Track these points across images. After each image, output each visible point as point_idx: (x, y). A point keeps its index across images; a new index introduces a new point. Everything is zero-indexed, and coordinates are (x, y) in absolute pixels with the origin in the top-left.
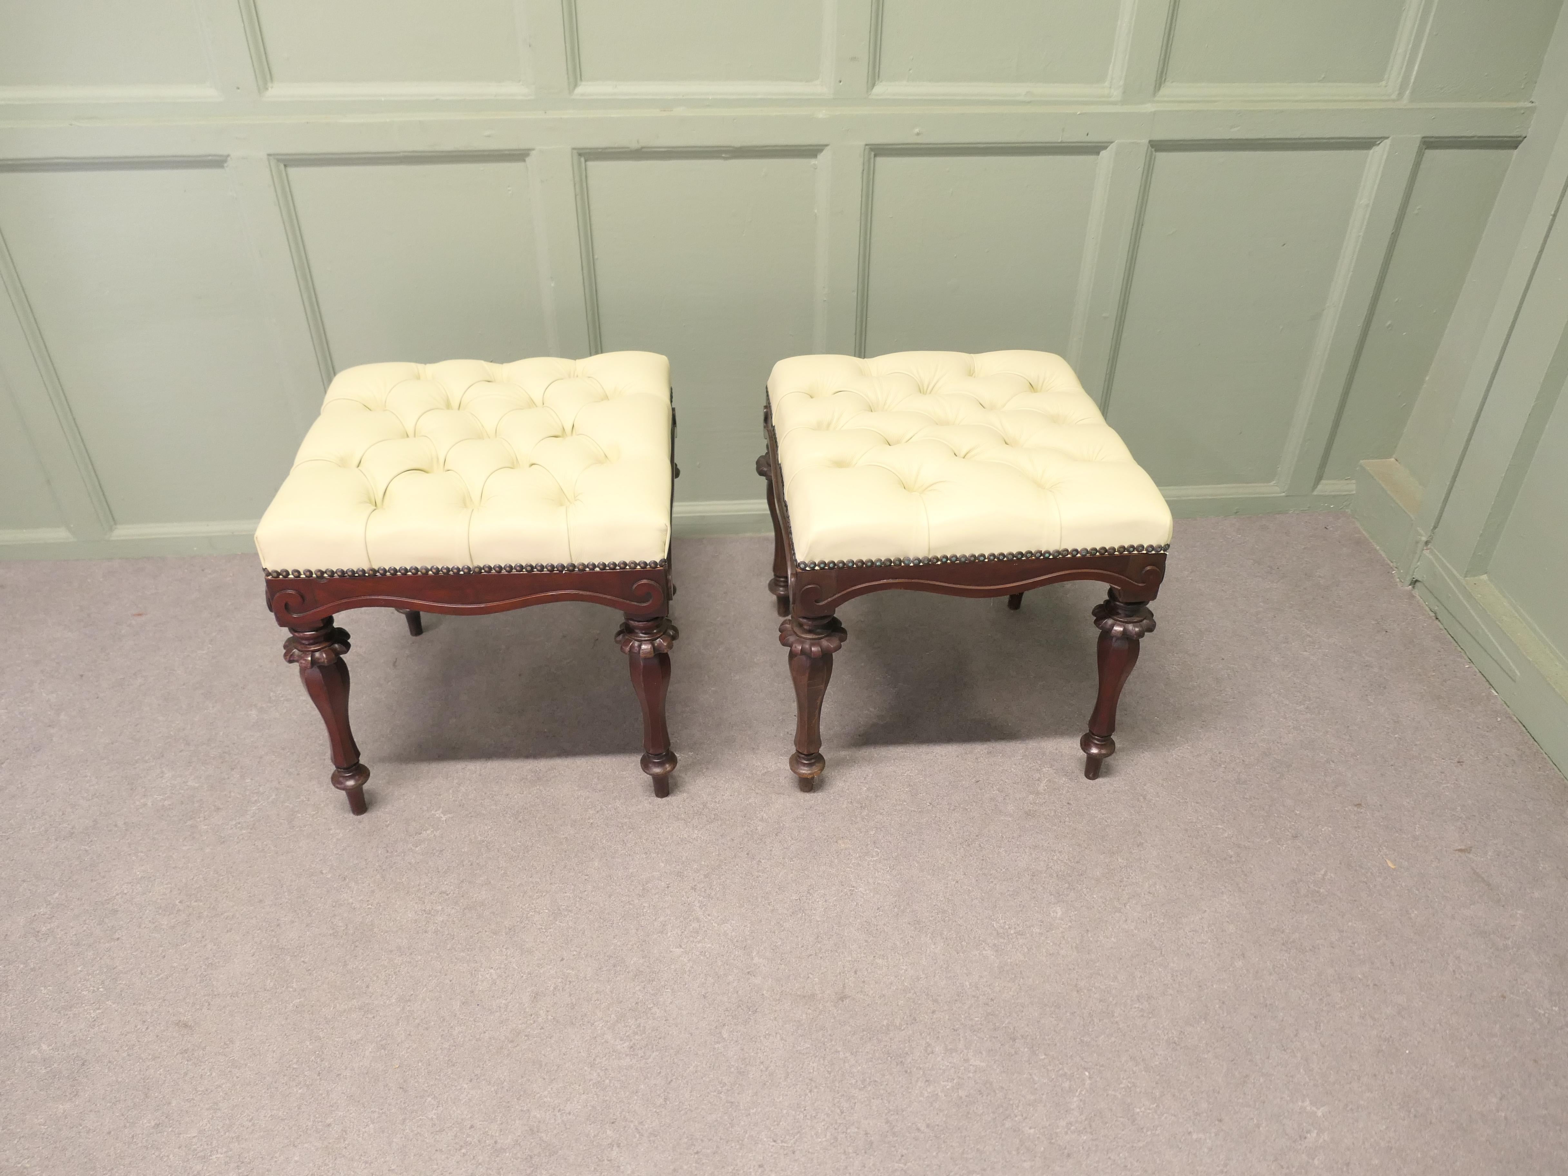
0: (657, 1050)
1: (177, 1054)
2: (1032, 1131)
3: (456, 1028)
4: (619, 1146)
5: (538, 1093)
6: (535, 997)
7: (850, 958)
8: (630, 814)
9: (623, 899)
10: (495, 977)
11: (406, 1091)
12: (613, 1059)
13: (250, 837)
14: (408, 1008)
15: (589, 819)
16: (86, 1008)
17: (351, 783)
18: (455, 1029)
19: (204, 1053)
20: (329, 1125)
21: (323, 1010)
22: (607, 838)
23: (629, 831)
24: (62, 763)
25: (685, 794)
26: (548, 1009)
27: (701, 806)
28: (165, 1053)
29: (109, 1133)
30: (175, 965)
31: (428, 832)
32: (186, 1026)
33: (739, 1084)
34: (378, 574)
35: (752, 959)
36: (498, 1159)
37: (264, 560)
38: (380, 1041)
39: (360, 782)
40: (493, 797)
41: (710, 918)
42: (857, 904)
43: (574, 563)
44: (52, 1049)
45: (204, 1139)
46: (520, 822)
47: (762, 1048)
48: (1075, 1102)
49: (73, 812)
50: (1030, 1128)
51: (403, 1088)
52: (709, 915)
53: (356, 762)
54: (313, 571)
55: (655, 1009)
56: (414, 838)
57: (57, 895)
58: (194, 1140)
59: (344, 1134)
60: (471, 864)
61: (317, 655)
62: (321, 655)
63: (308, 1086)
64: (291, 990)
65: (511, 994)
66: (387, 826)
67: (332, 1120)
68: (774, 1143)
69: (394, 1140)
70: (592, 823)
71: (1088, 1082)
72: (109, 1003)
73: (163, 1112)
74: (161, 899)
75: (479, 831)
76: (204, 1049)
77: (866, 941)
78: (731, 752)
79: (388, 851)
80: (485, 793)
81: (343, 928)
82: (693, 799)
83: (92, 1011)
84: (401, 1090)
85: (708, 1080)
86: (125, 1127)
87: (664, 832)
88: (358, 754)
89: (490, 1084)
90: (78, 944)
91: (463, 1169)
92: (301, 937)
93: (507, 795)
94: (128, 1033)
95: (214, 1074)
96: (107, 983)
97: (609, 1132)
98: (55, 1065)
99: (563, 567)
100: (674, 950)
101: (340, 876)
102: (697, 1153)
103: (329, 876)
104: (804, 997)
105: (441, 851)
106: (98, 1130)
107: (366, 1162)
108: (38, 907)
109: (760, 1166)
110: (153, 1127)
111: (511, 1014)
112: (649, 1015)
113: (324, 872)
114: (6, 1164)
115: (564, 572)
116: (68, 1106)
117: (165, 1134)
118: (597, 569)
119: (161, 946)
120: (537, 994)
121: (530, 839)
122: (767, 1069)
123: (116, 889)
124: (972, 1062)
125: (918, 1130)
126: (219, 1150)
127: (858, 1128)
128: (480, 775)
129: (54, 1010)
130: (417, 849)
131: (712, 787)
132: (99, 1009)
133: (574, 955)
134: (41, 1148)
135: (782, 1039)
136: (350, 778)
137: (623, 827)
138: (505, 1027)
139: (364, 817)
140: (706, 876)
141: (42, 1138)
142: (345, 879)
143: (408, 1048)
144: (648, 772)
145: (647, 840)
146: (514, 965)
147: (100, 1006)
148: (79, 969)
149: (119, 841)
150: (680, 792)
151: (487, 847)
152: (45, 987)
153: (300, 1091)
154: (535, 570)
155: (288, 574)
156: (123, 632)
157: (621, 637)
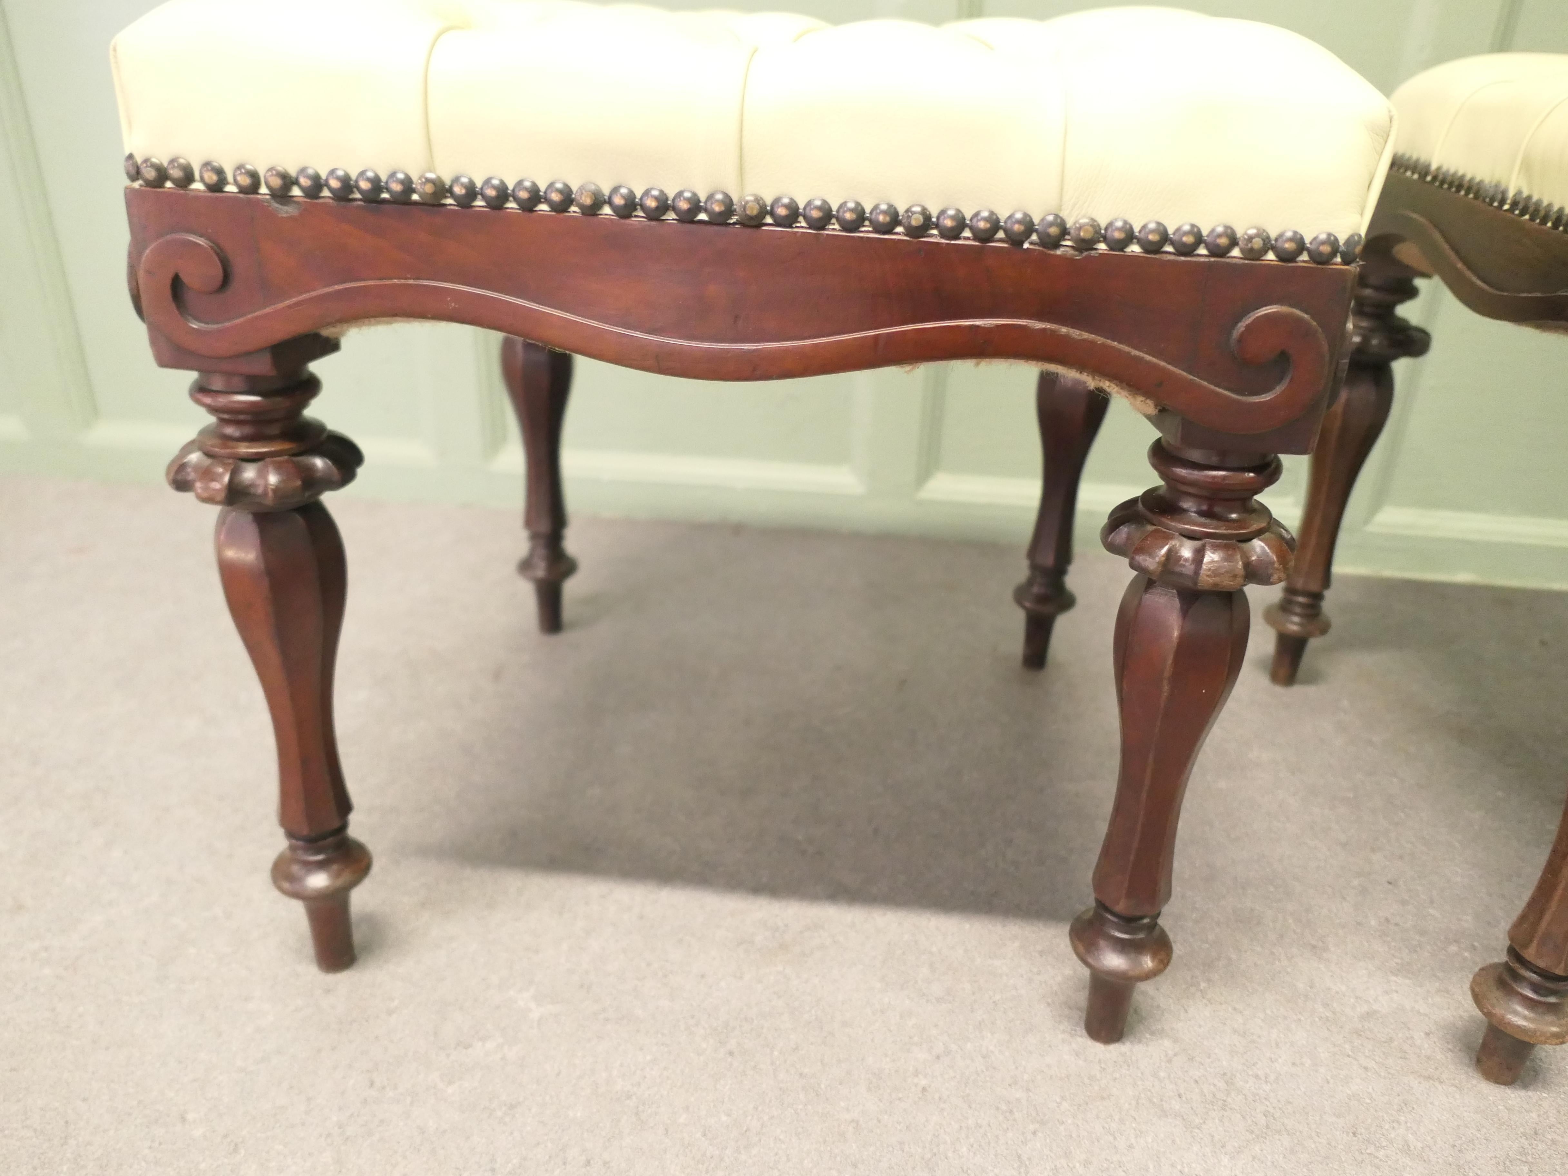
8: (1026, 1077)
15: (916, 1074)
17: (319, 881)
22: (972, 1140)
23: (1032, 1127)
25: (1167, 1043)
27: (1221, 1085)
31: (490, 1045)
34: (450, 201)
37: (130, 123)
39: (340, 882)
40: (665, 976)
43: (1064, 214)
46: (731, 1053)
53: (336, 824)
54: (262, 173)
56: (448, 1055)
60: (588, 1163)
61: (249, 473)
62: (262, 474)
66: (390, 1013)
70: (924, 1090)
75: (622, 1065)
78: (1259, 949)
79: (372, 1084)
80: (649, 964)
82: (1192, 1059)
87: (1131, 1147)
88: (344, 806)
93: (703, 976)
99: (1029, 227)
101: (225, 1136)
103: (198, 1133)
105: (512, 1107)
113: (190, 1117)
115: (1026, 245)
118: (1135, 249)
121: (756, 1108)
128: (641, 917)
130: (450, 1090)
131: (1235, 1031)
136: (321, 866)
137: (1011, 1112)
139: (343, 979)
142: (236, 1150)
144: (1090, 960)
145: (1086, 1164)
150: (1153, 1033)
151: (637, 1114)
154: (935, 232)
155: (188, 177)
157: (1124, 531)
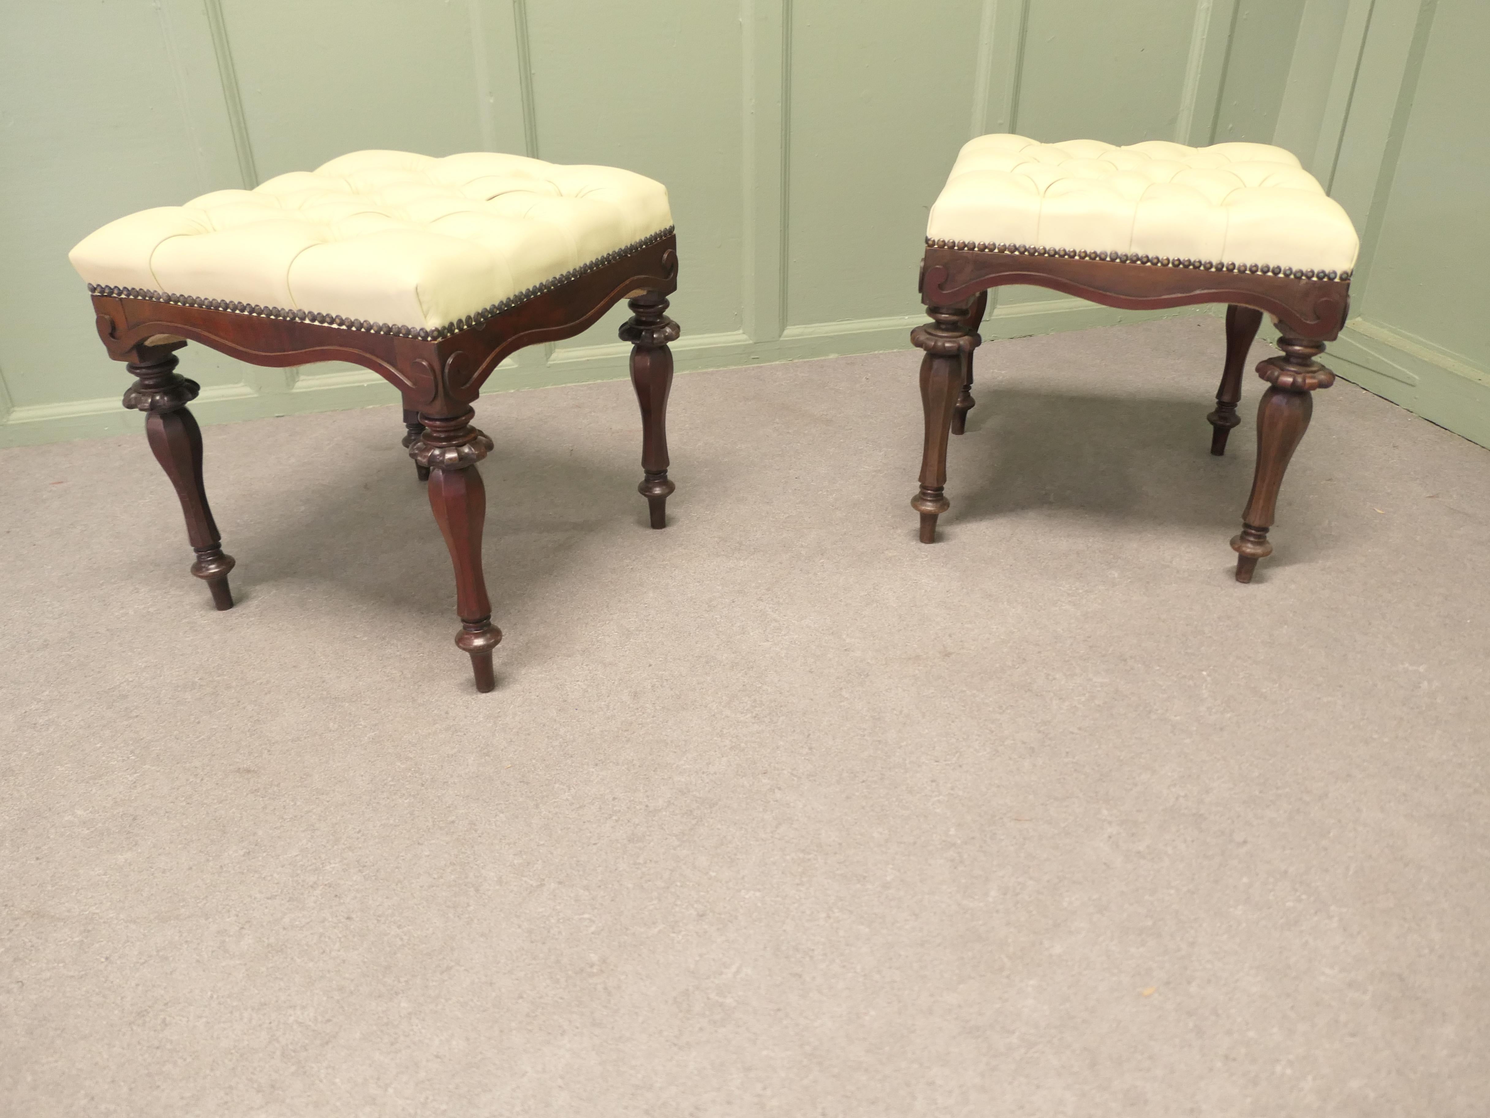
0: (783, 715)
1: (247, 794)
2: (1178, 718)
3: (561, 729)
4: (780, 789)
5: (674, 764)
6: (635, 696)
7: (939, 627)
9: (692, 615)
10: (585, 687)
11: (527, 783)
12: (741, 728)
13: (261, 622)
14: (500, 723)
16: (120, 774)
18: (559, 731)
19: (280, 788)
20: (453, 822)
21: (405, 737)
24: (12, 596)
26: (653, 702)
28: (233, 796)
29: (190, 868)
30: (215, 727)
32: (248, 771)
33: (880, 727)
35: (844, 640)
36: (656, 818)
38: (481, 751)
41: (786, 618)
42: (926, 591)
44: (91, 812)
45: (309, 855)
47: (889, 699)
48: (1205, 693)
49: (41, 630)
50: (1175, 716)
51: (523, 782)
52: (785, 616)
55: (765, 687)
57: (47, 693)
58: (298, 858)
59: (473, 826)
63: (414, 796)
64: (361, 727)
65: (608, 696)
67: (454, 817)
68: (937, 763)
69: (532, 821)
71: (1209, 679)
72: (147, 767)
73: (250, 842)
74: (176, 680)
76: (278, 785)
77: (949, 614)
81: (399, 675)
83: (129, 776)
84: (522, 783)
85: (846, 728)
86: (208, 860)
89: (618, 764)
90: (89, 727)
91: (621, 832)
92: (354, 687)
94: (181, 786)
95: (298, 803)
96: (137, 752)
97: (765, 781)
98: (100, 825)
100: (762, 644)
102: (863, 782)
104: (910, 659)
106: (175, 869)
107: (509, 844)
108: (27, 705)
109: (933, 781)
110: (244, 855)
111: (615, 711)
112: (761, 692)
114: (67, 914)
116: (129, 855)
117: (260, 858)
119: (192, 715)
120: (636, 693)
122: (901, 712)
123: (118, 680)
124: (1095, 679)
125: (1072, 733)
126: (332, 861)
127: (1014, 740)
129: (79, 782)
132: (135, 773)
133: (661, 661)
134: (108, 894)
135: (904, 690)
138: (614, 721)
140: (768, 590)
141: (107, 886)
143: (515, 751)
146: (601, 676)
147: (136, 770)
148: (98, 745)
149: (107, 643)
152: (62, 766)
153: (406, 801)
156: (44, 496)
